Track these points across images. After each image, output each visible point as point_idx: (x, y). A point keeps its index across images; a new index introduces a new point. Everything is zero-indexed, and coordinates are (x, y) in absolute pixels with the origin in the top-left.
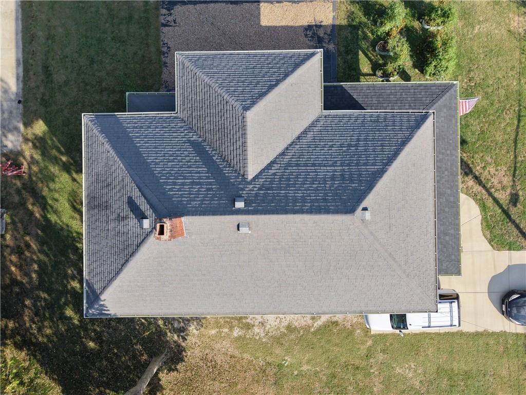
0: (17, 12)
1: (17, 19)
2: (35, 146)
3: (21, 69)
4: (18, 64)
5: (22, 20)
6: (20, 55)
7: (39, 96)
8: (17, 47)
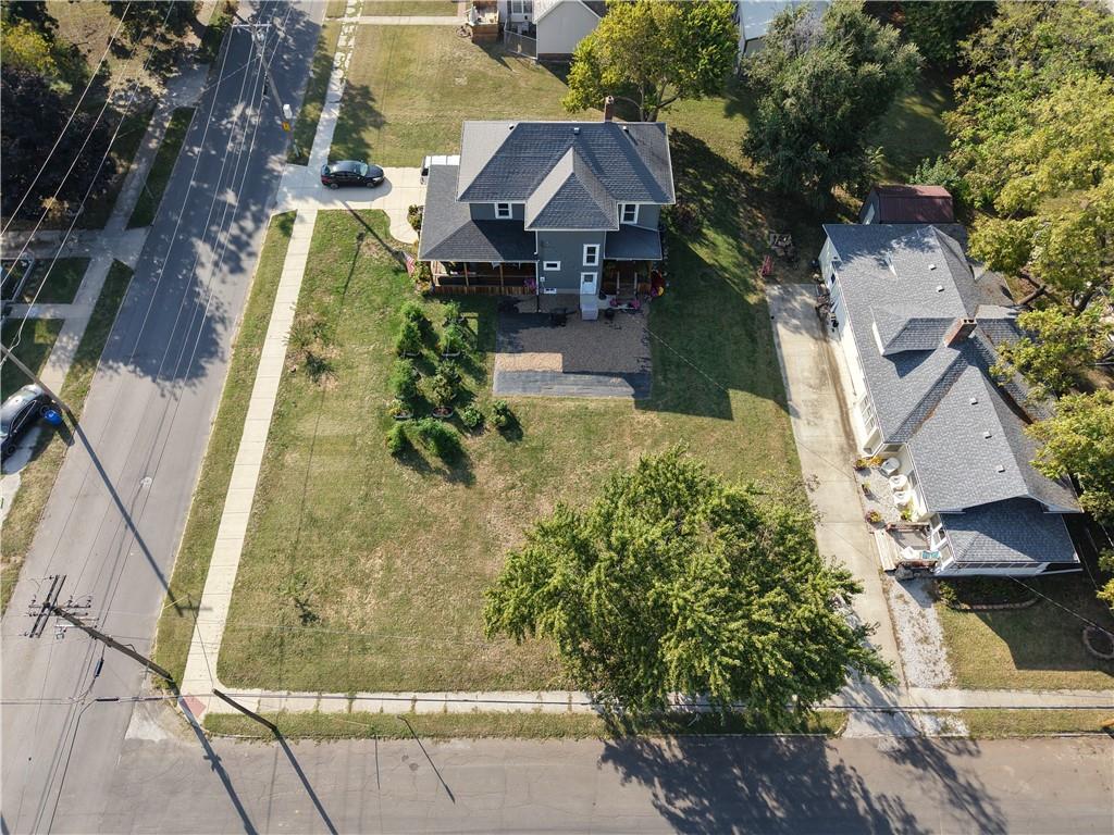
0: (787, 384)
1: (786, 378)
2: (754, 287)
3: (776, 341)
4: (779, 344)
5: (781, 378)
6: (778, 350)
7: (757, 322)
8: (782, 357)
